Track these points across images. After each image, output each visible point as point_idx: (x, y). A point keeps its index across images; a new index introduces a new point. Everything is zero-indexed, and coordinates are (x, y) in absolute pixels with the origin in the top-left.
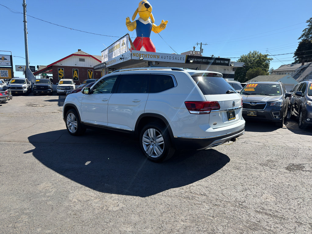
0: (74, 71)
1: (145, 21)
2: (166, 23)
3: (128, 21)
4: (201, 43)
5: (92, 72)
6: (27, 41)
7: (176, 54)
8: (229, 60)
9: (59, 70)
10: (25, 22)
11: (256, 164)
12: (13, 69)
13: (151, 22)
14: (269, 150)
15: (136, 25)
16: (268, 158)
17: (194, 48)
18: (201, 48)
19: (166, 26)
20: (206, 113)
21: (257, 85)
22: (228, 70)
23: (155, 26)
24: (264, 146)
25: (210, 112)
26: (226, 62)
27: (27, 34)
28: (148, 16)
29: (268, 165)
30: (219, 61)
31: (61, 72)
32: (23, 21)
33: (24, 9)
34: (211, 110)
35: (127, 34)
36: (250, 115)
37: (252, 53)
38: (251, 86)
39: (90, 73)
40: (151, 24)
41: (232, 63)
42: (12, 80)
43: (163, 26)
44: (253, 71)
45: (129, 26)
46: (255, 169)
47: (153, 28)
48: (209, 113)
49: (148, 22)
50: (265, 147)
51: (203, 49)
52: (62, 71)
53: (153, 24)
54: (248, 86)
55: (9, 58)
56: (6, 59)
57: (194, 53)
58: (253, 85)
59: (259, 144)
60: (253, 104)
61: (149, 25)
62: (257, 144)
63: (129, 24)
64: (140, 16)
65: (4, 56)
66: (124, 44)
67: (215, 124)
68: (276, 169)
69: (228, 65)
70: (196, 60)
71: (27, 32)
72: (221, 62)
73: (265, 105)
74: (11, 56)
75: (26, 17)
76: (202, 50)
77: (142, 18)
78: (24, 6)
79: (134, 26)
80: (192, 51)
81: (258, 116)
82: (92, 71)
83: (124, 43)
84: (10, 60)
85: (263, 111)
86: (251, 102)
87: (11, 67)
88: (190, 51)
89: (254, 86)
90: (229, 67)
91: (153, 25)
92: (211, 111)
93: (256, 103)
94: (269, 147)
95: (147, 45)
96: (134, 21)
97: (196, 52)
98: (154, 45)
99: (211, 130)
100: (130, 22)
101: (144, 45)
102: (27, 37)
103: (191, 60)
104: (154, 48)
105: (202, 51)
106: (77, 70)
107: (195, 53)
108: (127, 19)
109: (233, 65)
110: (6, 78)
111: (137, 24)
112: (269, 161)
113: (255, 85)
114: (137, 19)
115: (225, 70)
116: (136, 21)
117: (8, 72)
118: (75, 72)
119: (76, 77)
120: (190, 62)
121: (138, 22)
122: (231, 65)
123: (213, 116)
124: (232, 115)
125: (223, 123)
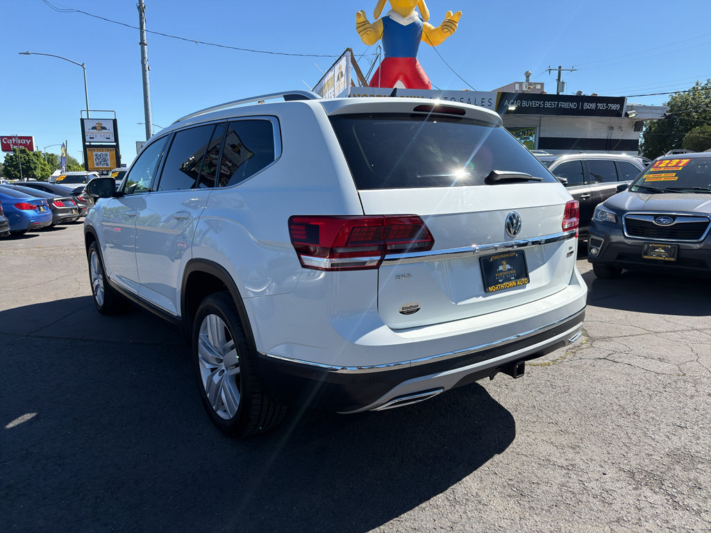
1: (404, 16)
2: (455, 19)
3: (362, 19)
4: (560, 67)
6: (148, 86)
7: (472, 90)
8: (621, 100)
10: (142, 44)
11: (612, 473)
12: (118, 148)
13: (419, 20)
14: (692, 397)
15: (381, 29)
16: (676, 442)
17: (528, 75)
18: (559, 79)
19: (457, 25)
20: (362, 267)
21: (686, 161)
22: (620, 128)
23: (429, 29)
24: (676, 378)
25: (380, 262)
26: (614, 107)
27: (148, 72)
28: (412, 5)
29: (666, 483)
30: (593, 106)
32: (140, 44)
33: (141, 15)
34: (383, 252)
35: (346, 50)
36: (654, 257)
37: (703, 85)
38: (667, 166)
40: (419, 24)
41: (632, 108)
42: (113, 172)
43: (448, 25)
44: (704, 133)
45: (363, 32)
46: (597, 504)
47: (423, 33)
48: (377, 267)
49: (412, 18)
50: (681, 384)
51: (563, 83)
53: (426, 23)
54: (657, 167)
55: (110, 126)
56: (104, 128)
57: (524, 89)
58: (674, 162)
59: (663, 367)
60: (665, 223)
61: (414, 27)
62: (654, 365)
63: (363, 26)
64: (392, 5)
65: (100, 121)
66: (342, 76)
67: (408, 311)
68: (698, 513)
69: (618, 114)
70: (525, 104)
71: (147, 66)
72: (597, 106)
73: (708, 223)
74: (115, 121)
75: (145, 33)
76: (560, 85)
77: (397, 10)
78: (141, 9)
79: (376, 31)
80: (521, 84)
81: (680, 260)
83: (342, 72)
84: (112, 130)
85: (698, 246)
86: (656, 217)
87: (115, 144)
88: (515, 83)
89: (677, 165)
90: (623, 120)
91: (424, 25)
92: (387, 257)
93: (674, 217)
94: (695, 383)
95: (409, 76)
96: (378, 19)
97: (531, 84)
98: (427, 76)
99: (382, 336)
100: (366, 22)
101: (401, 77)
102: (148, 77)
103: (512, 104)
104: (427, 83)
105: (563, 87)
107: (529, 88)
108: (358, 15)
109: (634, 115)
110: (105, 168)
111: (385, 26)
112: (676, 456)
113: (678, 163)
114: (384, 14)
115: (612, 128)
116: (383, 19)
117: (109, 155)
120: (510, 109)
121: (387, 20)
122: (627, 115)
123: (398, 277)
124: (509, 270)
125: (457, 304)
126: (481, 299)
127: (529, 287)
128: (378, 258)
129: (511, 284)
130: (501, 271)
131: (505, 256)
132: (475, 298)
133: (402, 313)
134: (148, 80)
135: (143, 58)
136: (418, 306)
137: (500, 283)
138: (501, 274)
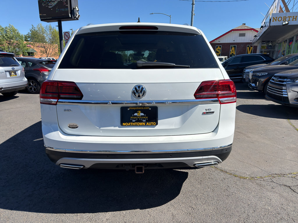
0: (231, 48)
5: (251, 48)
6: (193, 22)
9: (217, 47)
10: (193, 4)
20: (50, 104)
25: (57, 102)
27: (193, 16)
31: (218, 49)
32: (192, 4)
34: (59, 98)
39: (250, 48)
48: (56, 104)
52: (220, 48)
67: (72, 127)
71: (193, 14)
82: (251, 46)
102: (193, 18)
106: (235, 47)
118: (233, 48)
119: (233, 54)
123: (65, 110)
124: (142, 116)
125: (100, 128)
126: (117, 128)
127: (157, 127)
128: (56, 100)
129: (141, 124)
130: (136, 116)
131: (140, 108)
132: (113, 127)
133: (69, 127)
134: (193, 19)
135: (192, 10)
136: (77, 125)
137: (134, 122)
138: (135, 117)
